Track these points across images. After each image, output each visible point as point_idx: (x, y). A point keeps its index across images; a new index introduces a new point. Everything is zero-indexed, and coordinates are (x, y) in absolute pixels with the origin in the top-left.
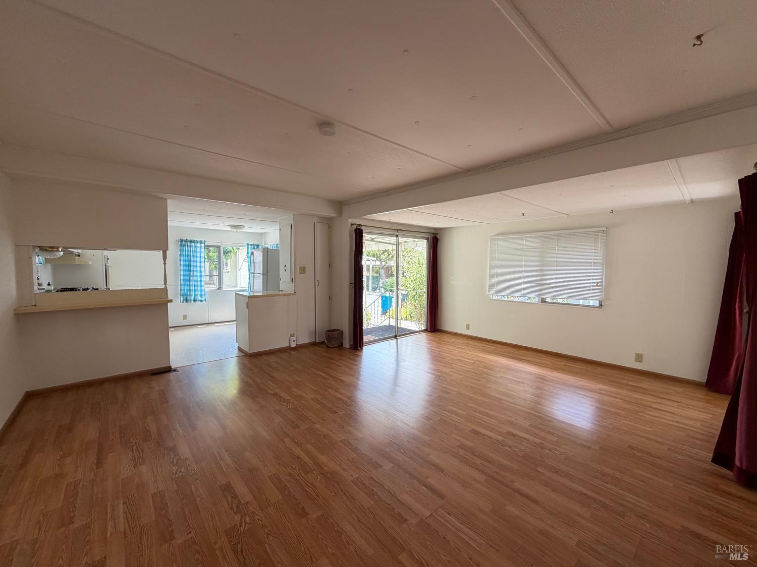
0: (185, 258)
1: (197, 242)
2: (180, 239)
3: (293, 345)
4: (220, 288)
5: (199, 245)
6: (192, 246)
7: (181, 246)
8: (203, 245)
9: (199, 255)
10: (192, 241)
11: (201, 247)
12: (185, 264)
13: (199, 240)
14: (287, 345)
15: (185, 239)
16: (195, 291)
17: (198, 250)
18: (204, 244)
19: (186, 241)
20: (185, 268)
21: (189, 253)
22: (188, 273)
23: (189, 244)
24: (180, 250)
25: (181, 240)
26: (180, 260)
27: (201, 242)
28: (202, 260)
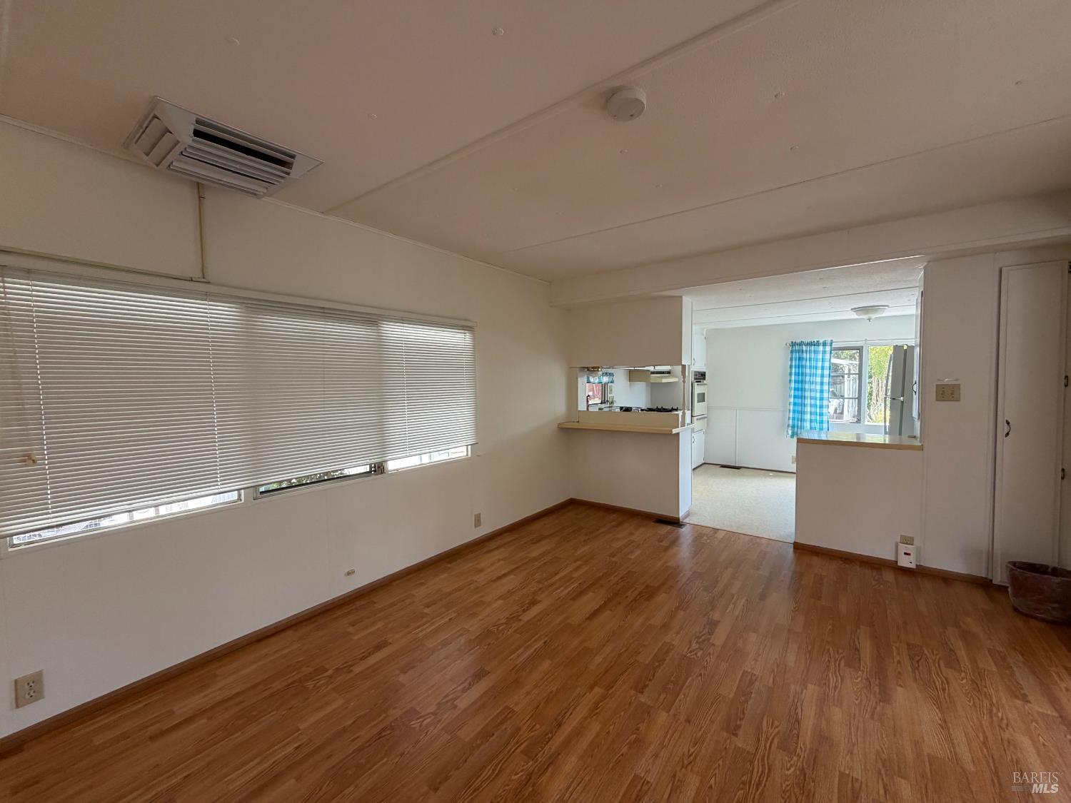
0: (797, 371)
1: (818, 344)
2: (792, 342)
4: (859, 422)
5: (821, 348)
6: (810, 351)
7: (792, 352)
8: (828, 348)
9: (820, 364)
10: (811, 344)
11: (824, 352)
12: (797, 379)
13: (821, 341)
15: (798, 341)
16: (811, 421)
17: (820, 356)
18: (831, 345)
19: (801, 344)
21: (804, 363)
22: (801, 393)
23: (804, 348)
24: (791, 359)
25: (793, 344)
26: (791, 374)
27: (824, 344)
28: (826, 372)
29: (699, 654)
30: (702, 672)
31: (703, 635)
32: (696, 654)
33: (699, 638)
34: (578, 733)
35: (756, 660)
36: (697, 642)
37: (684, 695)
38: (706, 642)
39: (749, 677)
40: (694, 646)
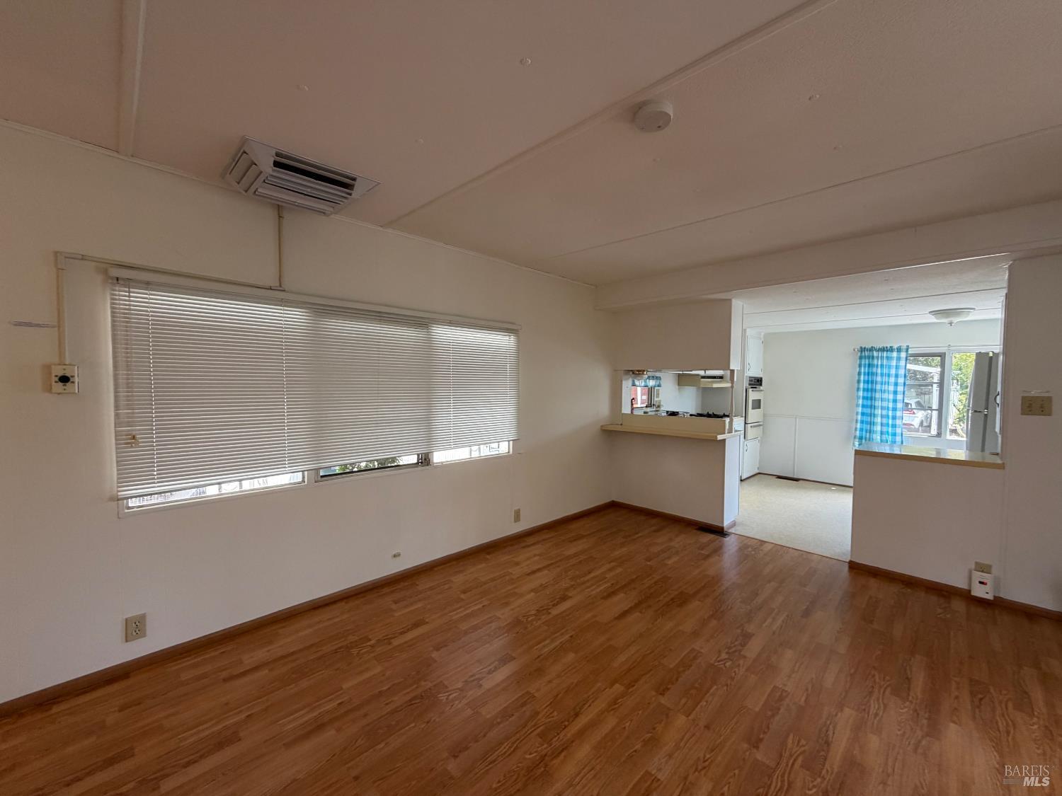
0: (866, 379)
1: (891, 349)
2: (861, 348)
3: (979, 591)
4: (939, 435)
5: (895, 354)
6: (882, 357)
7: (861, 358)
8: (903, 355)
9: (893, 372)
10: (883, 350)
11: (899, 359)
12: (866, 387)
13: (895, 347)
14: (960, 583)
15: (869, 346)
16: (882, 433)
17: (894, 363)
18: (907, 351)
19: (872, 349)
20: (865, 394)
21: (874, 370)
22: (869, 403)
23: (875, 354)
24: (860, 366)
25: (862, 350)
26: (859, 382)
27: (899, 350)
28: (901, 380)
29: (728, 664)
30: (729, 682)
31: (735, 646)
32: (725, 663)
33: (730, 648)
34: (593, 724)
35: (789, 677)
36: (727, 653)
37: (707, 702)
38: (737, 653)
39: (780, 693)
40: (724, 656)
